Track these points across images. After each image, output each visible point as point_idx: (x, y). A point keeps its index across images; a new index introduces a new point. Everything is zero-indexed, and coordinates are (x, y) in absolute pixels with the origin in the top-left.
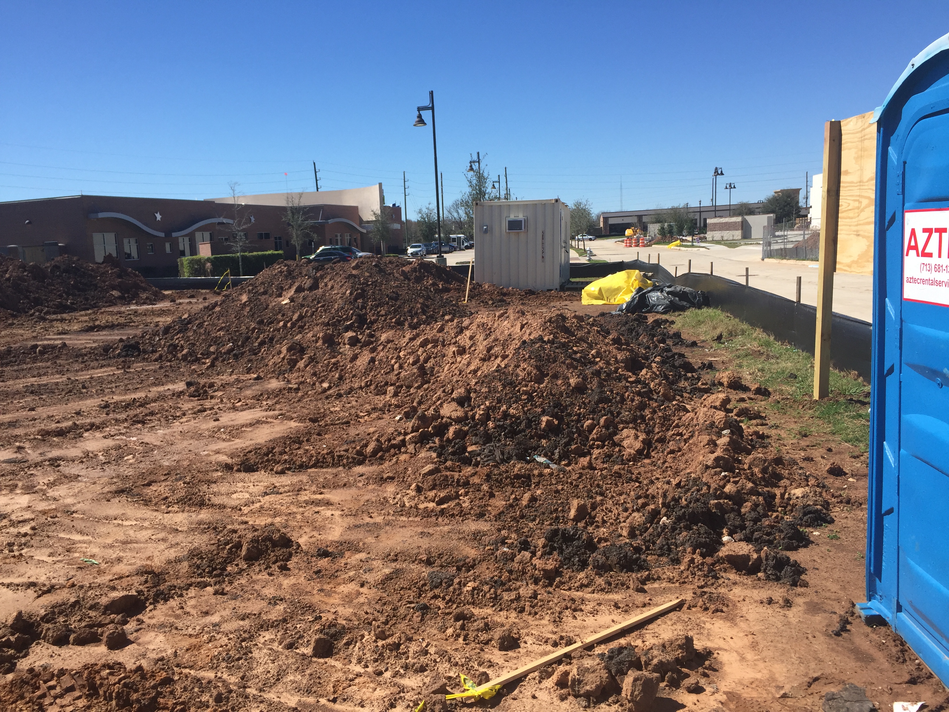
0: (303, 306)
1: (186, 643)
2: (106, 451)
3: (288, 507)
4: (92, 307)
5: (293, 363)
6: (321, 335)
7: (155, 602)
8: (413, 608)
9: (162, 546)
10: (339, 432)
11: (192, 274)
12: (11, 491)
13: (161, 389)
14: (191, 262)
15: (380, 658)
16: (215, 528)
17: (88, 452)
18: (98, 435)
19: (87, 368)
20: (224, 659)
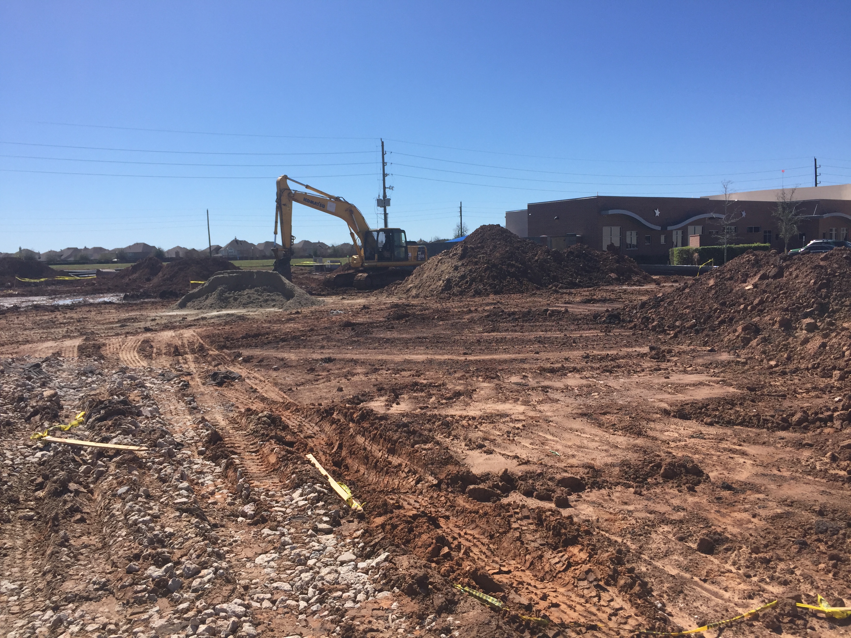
0: (765, 292)
1: (607, 516)
2: (580, 387)
3: (707, 450)
4: (594, 285)
5: (746, 342)
6: (778, 319)
7: (592, 487)
8: (793, 541)
9: (604, 454)
10: (773, 402)
11: (680, 263)
12: (515, 402)
13: (630, 350)
14: (681, 252)
15: (751, 565)
16: (645, 452)
17: (568, 386)
18: (577, 376)
19: (579, 329)
20: (629, 533)
